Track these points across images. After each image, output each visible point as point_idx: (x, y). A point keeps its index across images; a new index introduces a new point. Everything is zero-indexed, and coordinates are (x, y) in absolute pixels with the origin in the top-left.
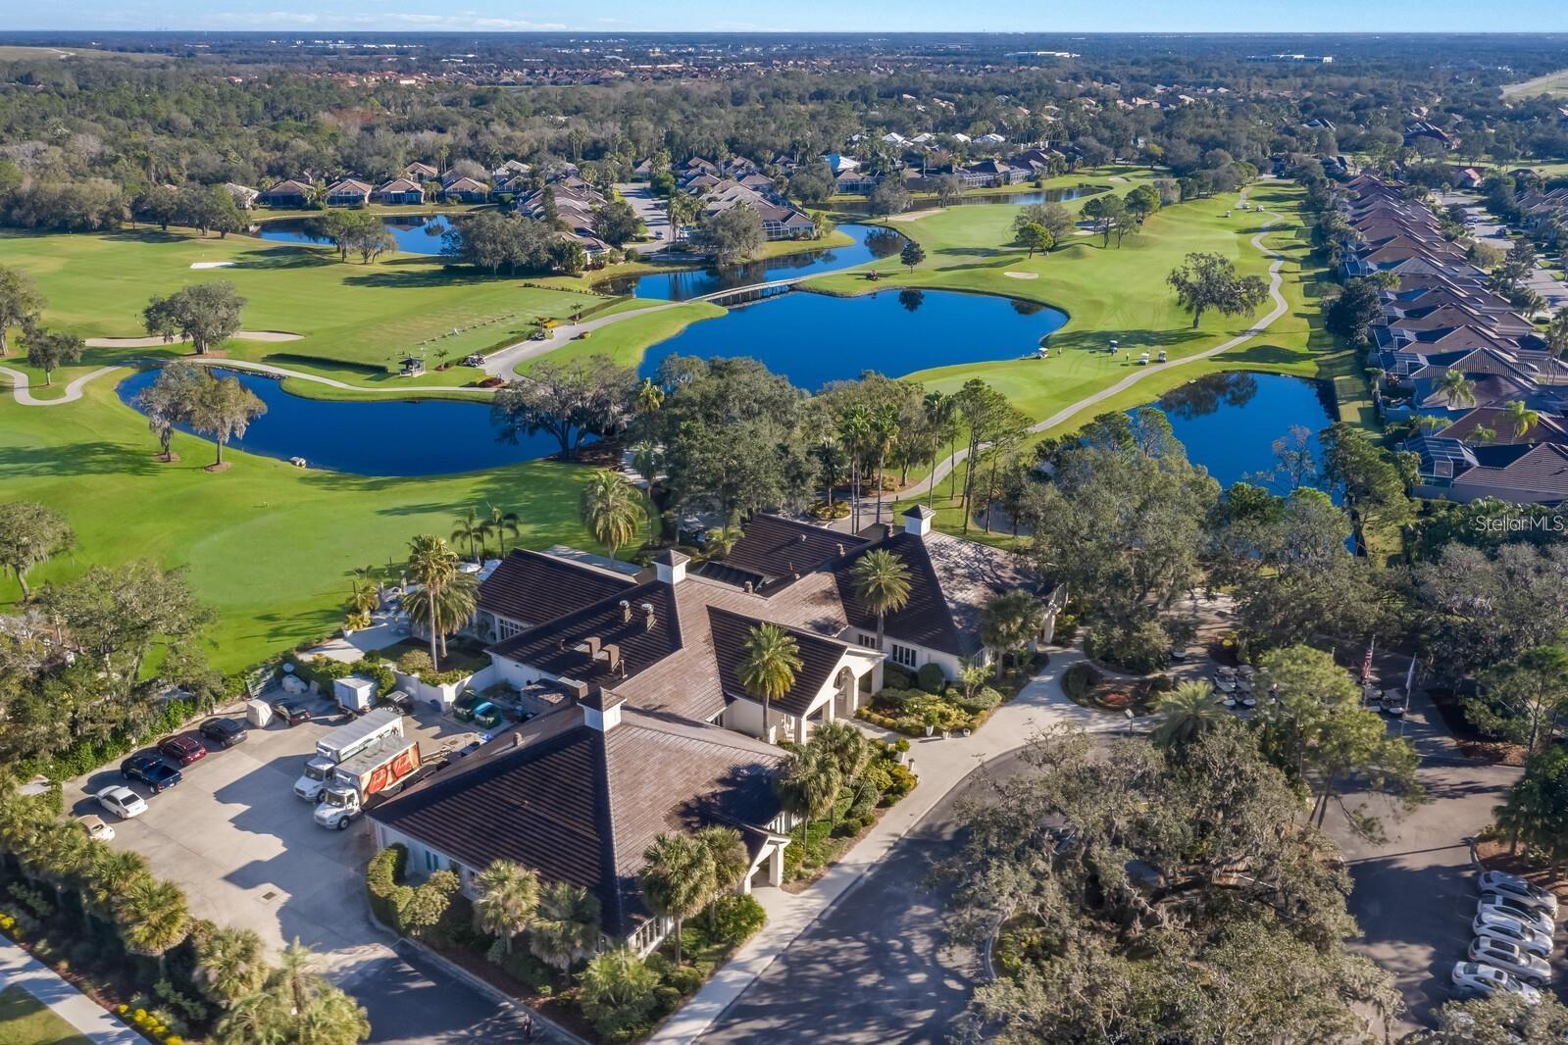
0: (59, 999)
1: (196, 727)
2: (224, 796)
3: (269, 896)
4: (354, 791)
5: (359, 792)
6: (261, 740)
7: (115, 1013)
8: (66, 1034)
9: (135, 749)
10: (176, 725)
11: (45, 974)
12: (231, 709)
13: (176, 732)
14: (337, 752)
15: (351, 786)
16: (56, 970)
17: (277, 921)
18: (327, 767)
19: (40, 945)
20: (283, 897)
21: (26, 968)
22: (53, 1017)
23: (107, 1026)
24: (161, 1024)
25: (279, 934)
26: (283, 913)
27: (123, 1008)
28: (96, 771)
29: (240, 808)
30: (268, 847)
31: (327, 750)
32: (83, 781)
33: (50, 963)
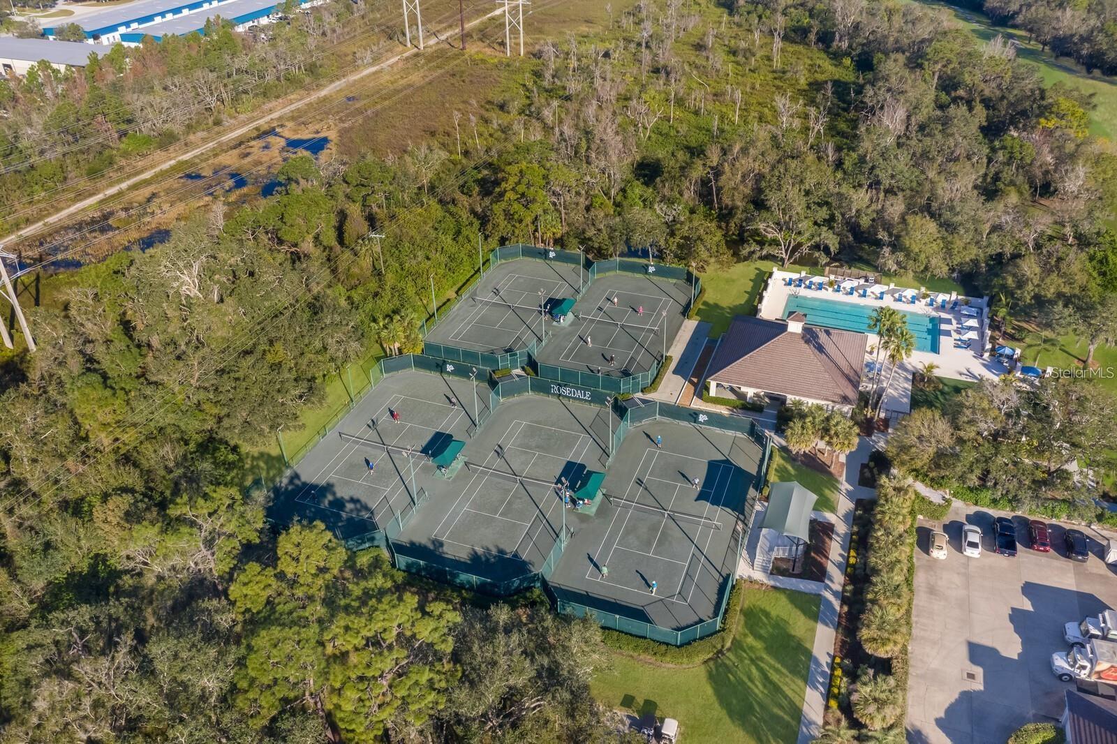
0: (827, 625)
1: (1068, 527)
2: (1029, 589)
3: (971, 676)
4: (1089, 666)
5: (1092, 669)
6: (1095, 571)
7: (834, 658)
8: (808, 645)
9: (1019, 513)
10: (1057, 517)
11: (836, 604)
12: (1104, 533)
13: (1054, 521)
14: (1109, 629)
15: (1091, 661)
16: (841, 607)
17: (957, 696)
18: (1094, 631)
19: (849, 588)
20: (978, 685)
21: (835, 593)
22: (813, 631)
23: (824, 660)
24: (839, 688)
25: (947, 705)
26: (966, 696)
27: (838, 660)
28: (985, 510)
29: (1027, 605)
30: (1011, 646)
31: (1105, 622)
32: (972, 509)
33: (844, 601)
